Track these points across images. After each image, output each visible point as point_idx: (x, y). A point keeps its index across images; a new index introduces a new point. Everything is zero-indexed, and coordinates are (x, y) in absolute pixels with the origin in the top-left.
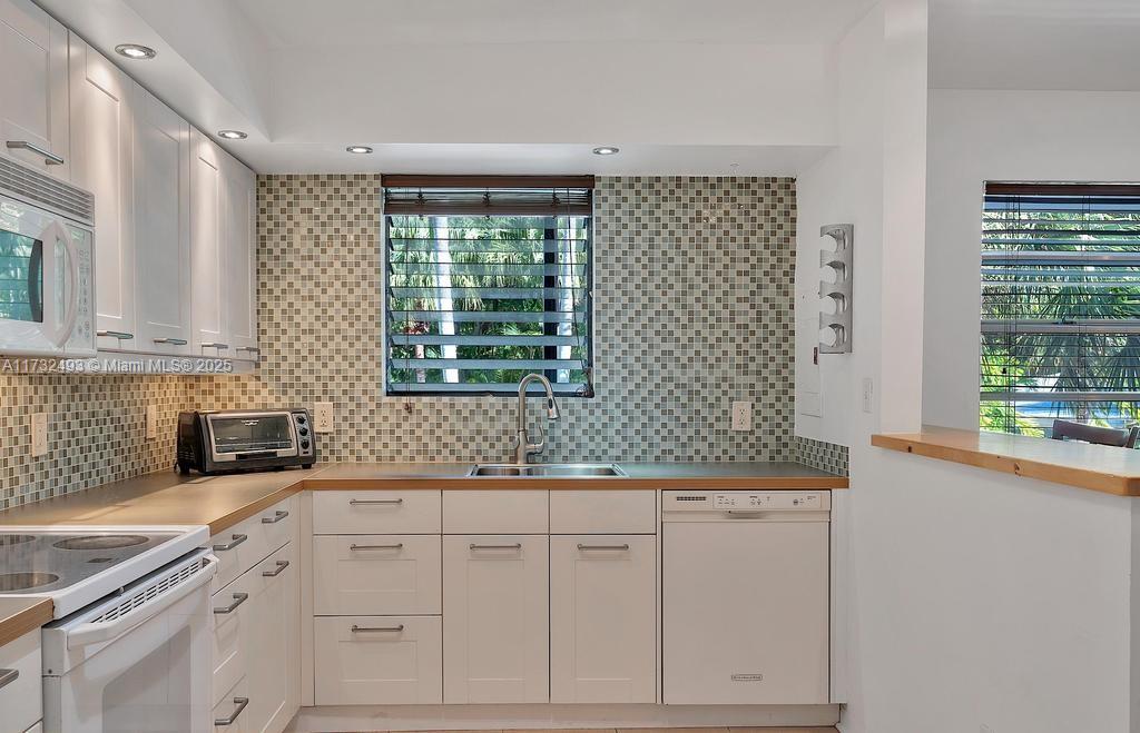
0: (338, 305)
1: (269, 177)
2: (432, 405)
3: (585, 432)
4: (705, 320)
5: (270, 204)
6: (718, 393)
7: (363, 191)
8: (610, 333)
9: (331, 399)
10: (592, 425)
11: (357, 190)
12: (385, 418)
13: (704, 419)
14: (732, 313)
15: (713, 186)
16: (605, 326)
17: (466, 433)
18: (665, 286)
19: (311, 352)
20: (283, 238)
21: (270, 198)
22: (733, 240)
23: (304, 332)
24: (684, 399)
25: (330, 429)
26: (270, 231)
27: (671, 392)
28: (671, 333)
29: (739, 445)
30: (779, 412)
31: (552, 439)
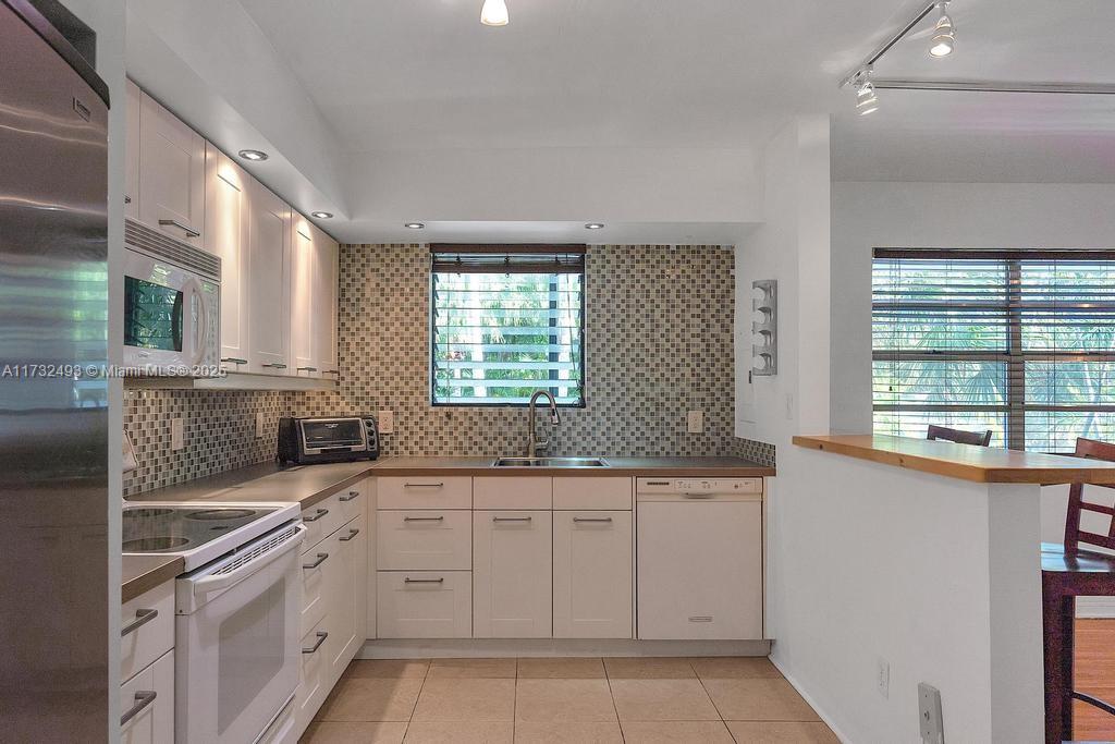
0: (397, 339)
1: (349, 246)
2: (466, 414)
3: (579, 434)
4: (668, 350)
5: (349, 265)
6: (678, 404)
7: (417, 255)
8: (598, 360)
9: (392, 409)
10: (584, 428)
11: (412, 255)
12: (431, 423)
13: (668, 424)
14: (688, 345)
15: (673, 252)
16: (594, 355)
17: (491, 435)
18: (638, 326)
19: (377, 374)
20: (358, 290)
21: (349, 261)
22: (688, 291)
23: (372, 359)
24: (653, 409)
25: (390, 431)
26: (348, 285)
27: (643, 404)
28: (643, 360)
29: (693, 444)
30: (723, 419)
31: (555, 439)
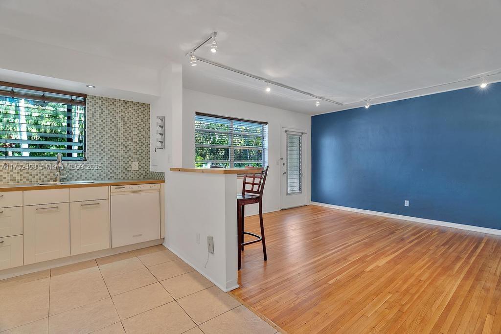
4: (124, 140)
6: (128, 160)
8: (92, 142)
13: (124, 167)
14: (132, 138)
15: (126, 103)
16: (90, 140)
17: (34, 173)
18: (111, 129)
22: (132, 118)
24: (118, 162)
27: (113, 160)
28: (113, 143)
29: (134, 174)
30: (146, 165)
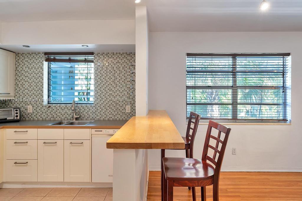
0: (33, 83)
1: (18, 53)
2: (55, 106)
3: (91, 113)
4: (120, 86)
5: (18, 60)
7: (40, 56)
9: (32, 105)
10: (93, 111)
11: (38, 56)
12: (44, 110)
13: (119, 110)
14: (126, 84)
15: (121, 55)
17: (63, 113)
18: (110, 78)
19: (27, 94)
20: (21, 67)
21: (18, 58)
23: (26, 89)
24: (115, 105)
25: (31, 112)
26: (18, 66)
27: (111, 103)
28: (112, 89)
29: (128, 116)
